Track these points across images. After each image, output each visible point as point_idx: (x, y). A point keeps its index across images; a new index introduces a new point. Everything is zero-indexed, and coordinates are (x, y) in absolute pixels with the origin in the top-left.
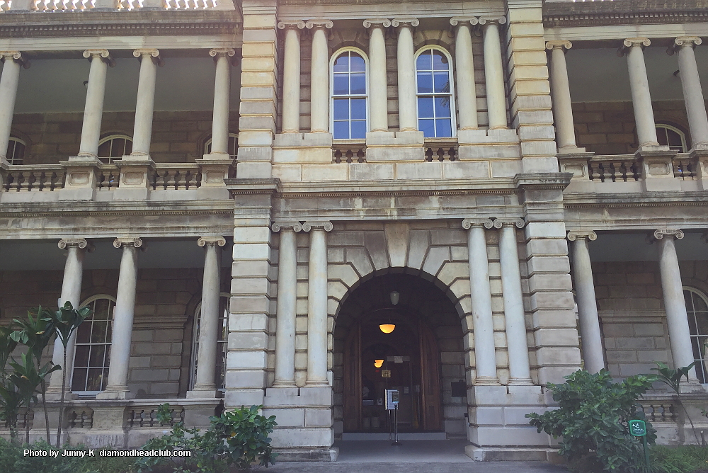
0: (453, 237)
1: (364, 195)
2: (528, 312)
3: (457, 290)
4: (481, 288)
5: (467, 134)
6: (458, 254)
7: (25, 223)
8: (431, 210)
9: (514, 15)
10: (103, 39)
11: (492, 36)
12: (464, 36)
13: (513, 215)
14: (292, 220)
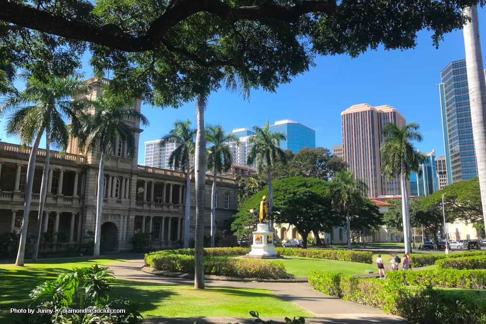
0: (118, 217)
1: (106, 209)
3: (117, 226)
4: (121, 226)
5: (123, 200)
6: (118, 220)
8: (116, 212)
9: (133, 178)
10: (54, 165)
11: (128, 180)
12: (124, 180)
13: (127, 214)
14: (95, 213)
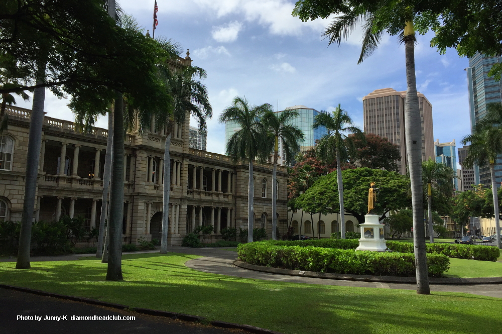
0: (170, 206)
1: (158, 197)
2: (179, 221)
3: (169, 216)
4: (173, 216)
5: (175, 186)
6: (170, 209)
7: (85, 194)
9: (185, 162)
10: (101, 146)
11: (179, 164)
12: (175, 164)
13: (179, 203)
14: (147, 201)
